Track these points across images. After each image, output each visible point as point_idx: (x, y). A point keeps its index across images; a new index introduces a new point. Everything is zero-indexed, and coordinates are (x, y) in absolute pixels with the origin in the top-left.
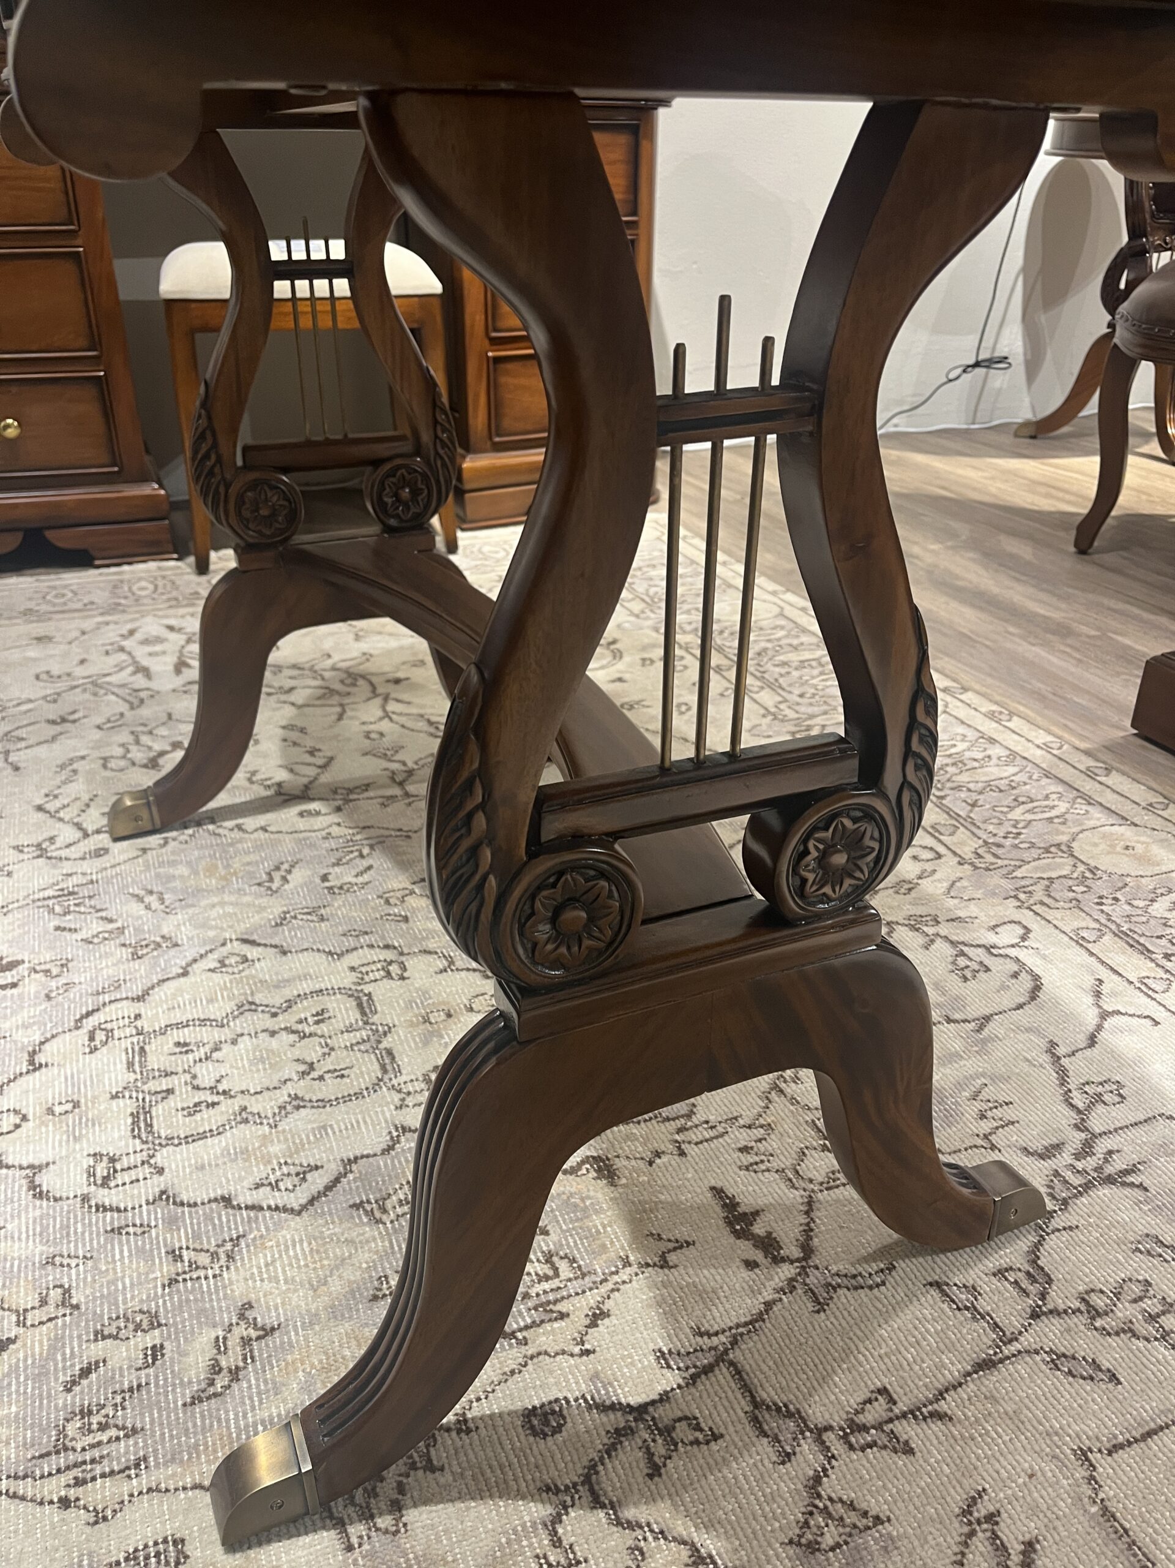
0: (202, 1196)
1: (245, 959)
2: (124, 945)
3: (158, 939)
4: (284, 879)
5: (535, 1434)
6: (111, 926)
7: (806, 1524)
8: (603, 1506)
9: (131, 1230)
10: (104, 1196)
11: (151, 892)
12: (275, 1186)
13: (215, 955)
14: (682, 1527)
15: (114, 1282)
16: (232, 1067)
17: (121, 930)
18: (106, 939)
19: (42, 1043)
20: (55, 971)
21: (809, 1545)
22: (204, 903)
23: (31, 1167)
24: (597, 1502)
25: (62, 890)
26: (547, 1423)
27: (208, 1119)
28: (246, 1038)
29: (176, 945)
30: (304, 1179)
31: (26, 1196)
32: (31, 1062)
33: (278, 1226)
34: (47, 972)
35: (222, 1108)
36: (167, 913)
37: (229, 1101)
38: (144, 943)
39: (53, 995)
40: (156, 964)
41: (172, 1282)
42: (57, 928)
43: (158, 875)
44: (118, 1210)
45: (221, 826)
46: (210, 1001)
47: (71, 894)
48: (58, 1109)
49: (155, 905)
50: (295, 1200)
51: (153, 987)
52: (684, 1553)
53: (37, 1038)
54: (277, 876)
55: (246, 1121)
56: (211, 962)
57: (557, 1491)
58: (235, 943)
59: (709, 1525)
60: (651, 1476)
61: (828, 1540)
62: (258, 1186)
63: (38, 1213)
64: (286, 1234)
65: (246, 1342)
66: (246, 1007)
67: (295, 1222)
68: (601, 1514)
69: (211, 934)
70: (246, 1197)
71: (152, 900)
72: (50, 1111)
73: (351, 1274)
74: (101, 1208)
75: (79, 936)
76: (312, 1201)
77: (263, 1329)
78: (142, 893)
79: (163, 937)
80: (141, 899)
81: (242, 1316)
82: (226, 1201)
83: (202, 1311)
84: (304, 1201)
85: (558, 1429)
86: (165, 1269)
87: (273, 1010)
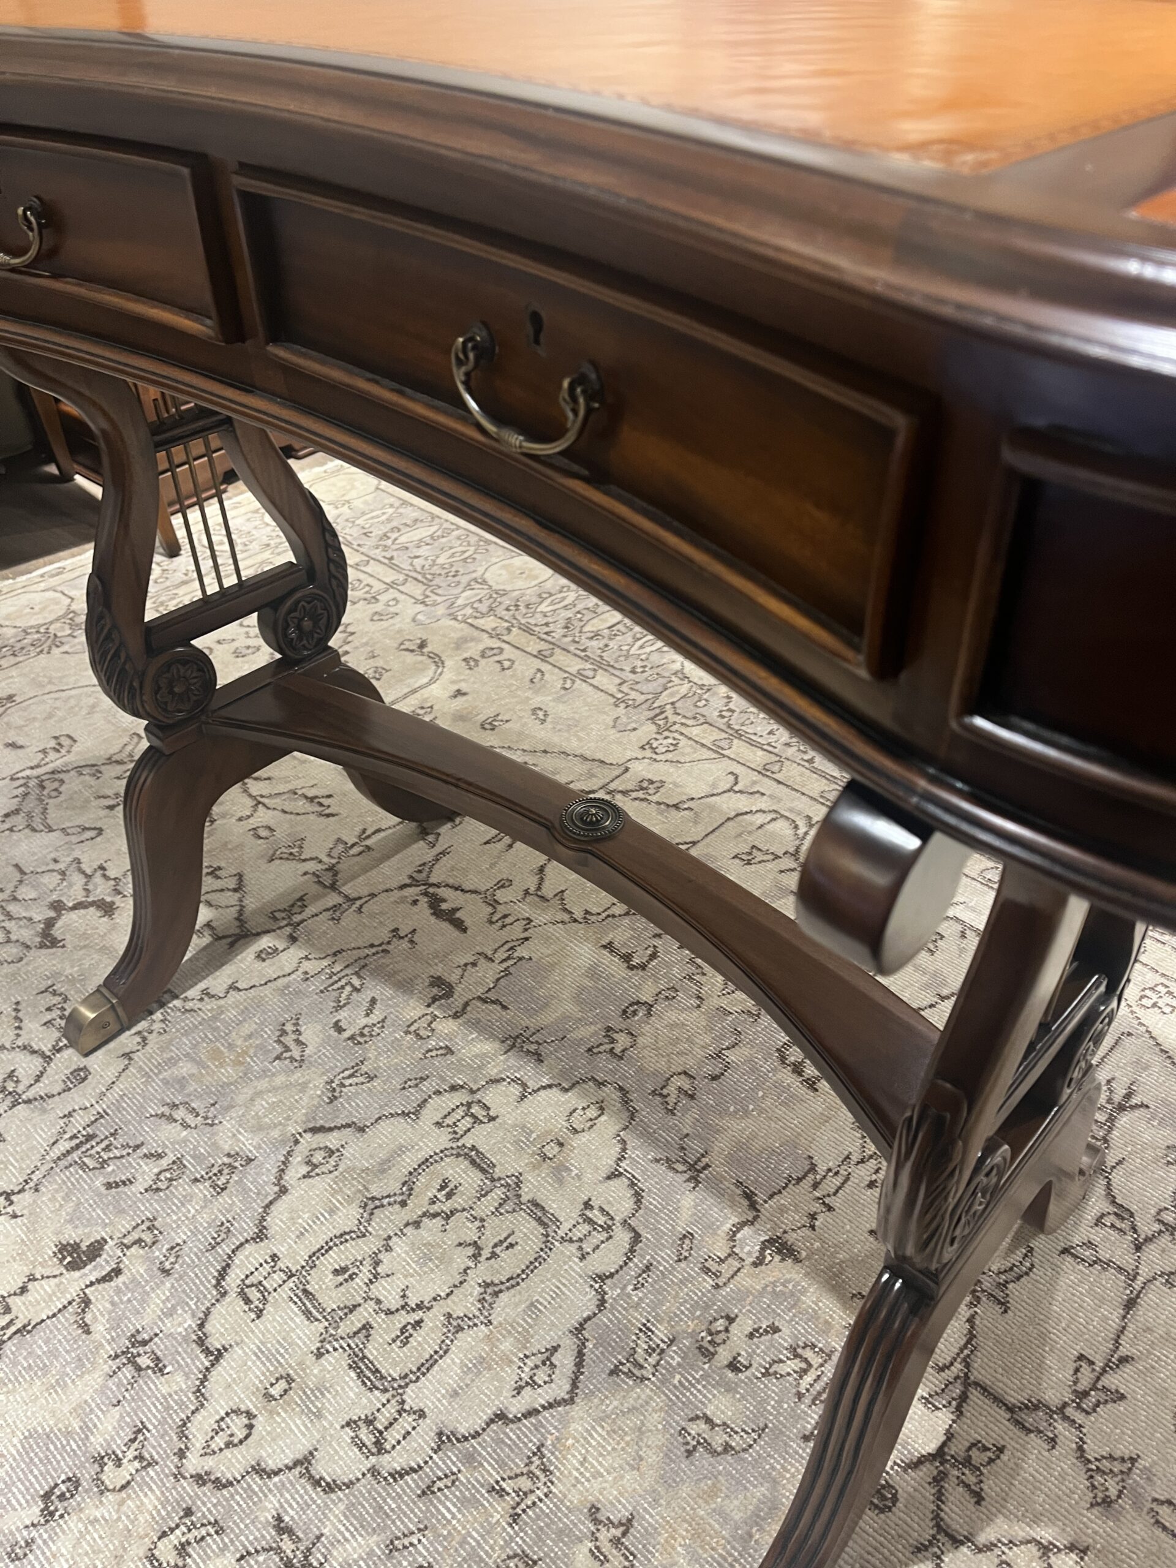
0: (478, 1424)
1: (331, 1152)
2: (196, 1180)
3: (226, 1160)
4: (298, 1042)
5: (882, 1511)
6: (164, 1163)
7: (1094, 1487)
8: (962, 1543)
9: (440, 1484)
10: (391, 1462)
11: (175, 1106)
12: (532, 1383)
13: (297, 1159)
14: (1021, 1531)
15: (463, 1542)
16: (405, 1277)
17: (178, 1162)
18: (171, 1180)
19: (201, 1326)
20: (148, 1238)
21: (1104, 1501)
22: (240, 1099)
23: (297, 1463)
24: (957, 1542)
25: (74, 1137)
26: (884, 1498)
27: (425, 1341)
28: (395, 1239)
29: (250, 1160)
30: (553, 1366)
31: (317, 1495)
32: (207, 1352)
33: (565, 1422)
34: (139, 1241)
35: (428, 1324)
36: (212, 1125)
37: (430, 1314)
38: (215, 1170)
39: (167, 1265)
40: (246, 1191)
41: (515, 1518)
42: (109, 1186)
43: (166, 1082)
44: (415, 1471)
45: (186, 999)
46: (332, 1211)
47: (89, 1138)
48: (275, 1391)
49: (190, 1119)
50: (560, 1388)
51: (263, 1219)
52: (1033, 1548)
53: (191, 1323)
54: (289, 1040)
55: (460, 1329)
56: (297, 1169)
57: (926, 1548)
58: (308, 1136)
59: (1036, 1519)
60: (978, 1503)
61: (1113, 1492)
62: (519, 1390)
63: (342, 1506)
64: (575, 1427)
65: (616, 1542)
66: (371, 1205)
67: (576, 1410)
68: (964, 1549)
69: (275, 1133)
70: (516, 1407)
71: (179, 1114)
72: (269, 1397)
73: (656, 1440)
74: (398, 1475)
75: (139, 1187)
76: (574, 1384)
77: (621, 1524)
78: (166, 1110)
79: (229, 1155)
80: (171, 1119)
81: (596, 1521)
82: (500, 1417)
83: (560, 1533)
84: (568, 1387)
85: (895, 1499)
86: (499, 1511)
87: (399, 1198)
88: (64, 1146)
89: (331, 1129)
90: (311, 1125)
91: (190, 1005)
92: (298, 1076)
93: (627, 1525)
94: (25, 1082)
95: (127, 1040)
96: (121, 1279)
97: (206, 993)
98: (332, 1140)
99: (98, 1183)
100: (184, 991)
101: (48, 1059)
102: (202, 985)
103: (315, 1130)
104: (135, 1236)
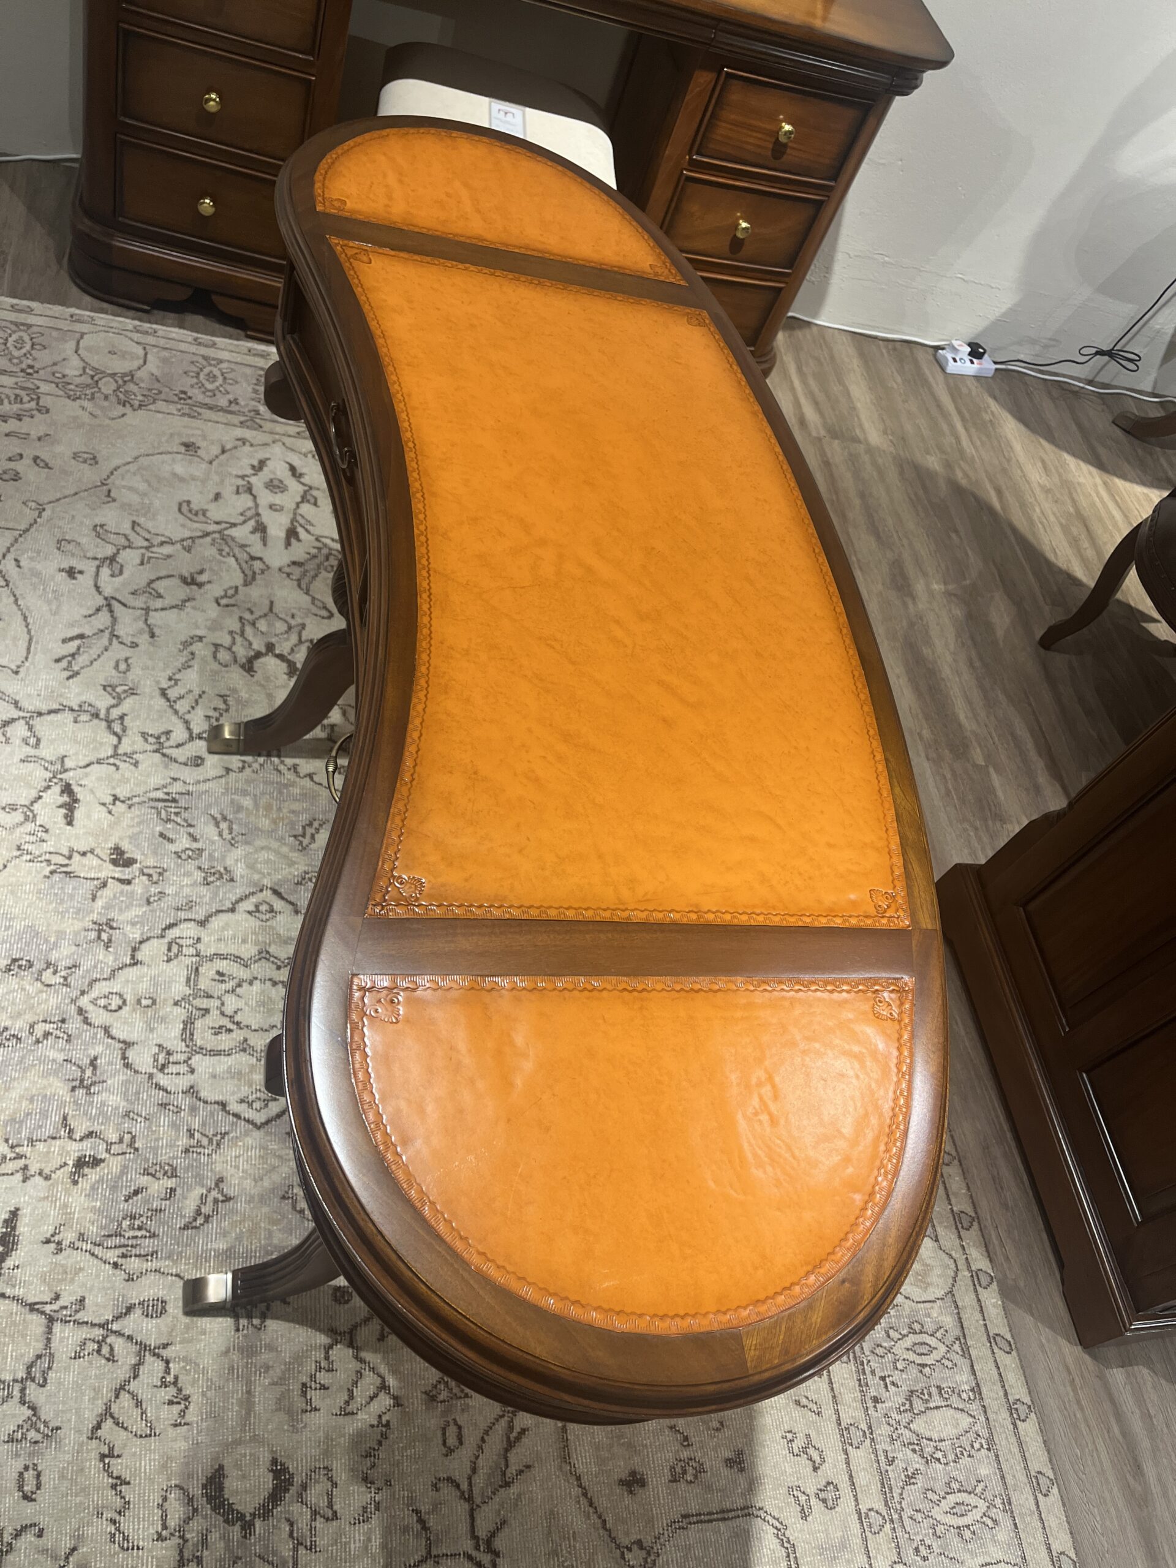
0: (211, 1098)
1: (272, 910)
2: (200, 868)
3: (222, 870)
4: (313, 837)
5: (336, 1301)
6: (195, 845)
7: (435, 1387)
8: (353, 1348)
9: (171, 1107)
10: (162, 1080)
11: (225, 819)
12: (250, 1105)
13: (253, 900)
14: (383, 1369)
15: (157, 1140)
16: (246, 1004)
17: (201, 851)
18: (189, 857)
19: (141, 942)
20: (155, 877)
21: (433, 1396)
22: (259, 843)
23: (124, 1042)
24: (351, 1345)
25: (167, 794)
26: (343, 1297)
27: (225, 1041)
28: (258, 982)
29: (232, 880)
30: (266, 1105)
31: (119, 1064)
32: (133, 957)
33: (247, 1133)
34: (150, 876)
35: (234, 1035)
36: (232, 845)
37: (239, 1031)
38: (213, 871)
39: (152, 899)
40: (216, 894)
41: (187, 1151)
42: (161, 835)
43: (232, 801)
44: (166, 1091)
46: (244, 941)
47: (174, 801)
48: (144, 1002)
49: (226, 833)
50: (260, 1118)
51: (211, 916)
52: (379, 1380)
53: (137, 936)
54: (309, 831)
55: (244, 1050)
56: (248, 905)
57: (336, 1333)
58: (269, 892)
59: (395, 1372)
60: (379, 1340)
61: (441, 1397)
62: (242, 1101)
63: (125, 1078)
64: (249, 1141)
65: (216, 1201)
66: (263, 955)
67: (257, 1134)
68: (351, 1351)
69: (256, 877)
70: (234, 1107)
71: (224, 826)
72: (139, 1002)
73: (276, 1178)
74: (158, 1087)
75: (173, 848)
76: (268, 1122)
77: (225, 1196)
78: (219, 817)
79: (225, 869)
80: (217, 825)
81: (217, 1185)
82: (223, 1105)
83: (198, 1175)
84: (263, 1120)
85: (347, 1302)
86: (183, 1141)
87: (279, 963)
88: (160, 795)
89: (283, 898)
90: (276, 888)
91: (281, 767)
92: (294, 855)
93: (228, 1199)
94: (172, 743)
95: (235, 761)
96: (127, 888)
97: (295, 768)
98: (278, 904)
99: (158, 829)
100: (286, 757)
101: (191, 738)
102: (297, 761)
103: (276, 892)
104: (150, 871)
